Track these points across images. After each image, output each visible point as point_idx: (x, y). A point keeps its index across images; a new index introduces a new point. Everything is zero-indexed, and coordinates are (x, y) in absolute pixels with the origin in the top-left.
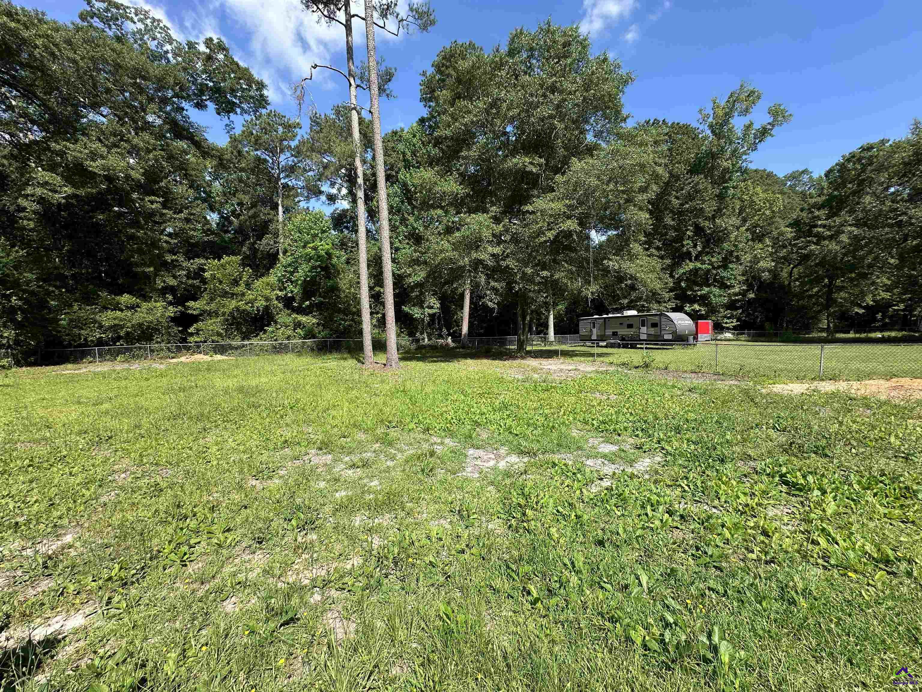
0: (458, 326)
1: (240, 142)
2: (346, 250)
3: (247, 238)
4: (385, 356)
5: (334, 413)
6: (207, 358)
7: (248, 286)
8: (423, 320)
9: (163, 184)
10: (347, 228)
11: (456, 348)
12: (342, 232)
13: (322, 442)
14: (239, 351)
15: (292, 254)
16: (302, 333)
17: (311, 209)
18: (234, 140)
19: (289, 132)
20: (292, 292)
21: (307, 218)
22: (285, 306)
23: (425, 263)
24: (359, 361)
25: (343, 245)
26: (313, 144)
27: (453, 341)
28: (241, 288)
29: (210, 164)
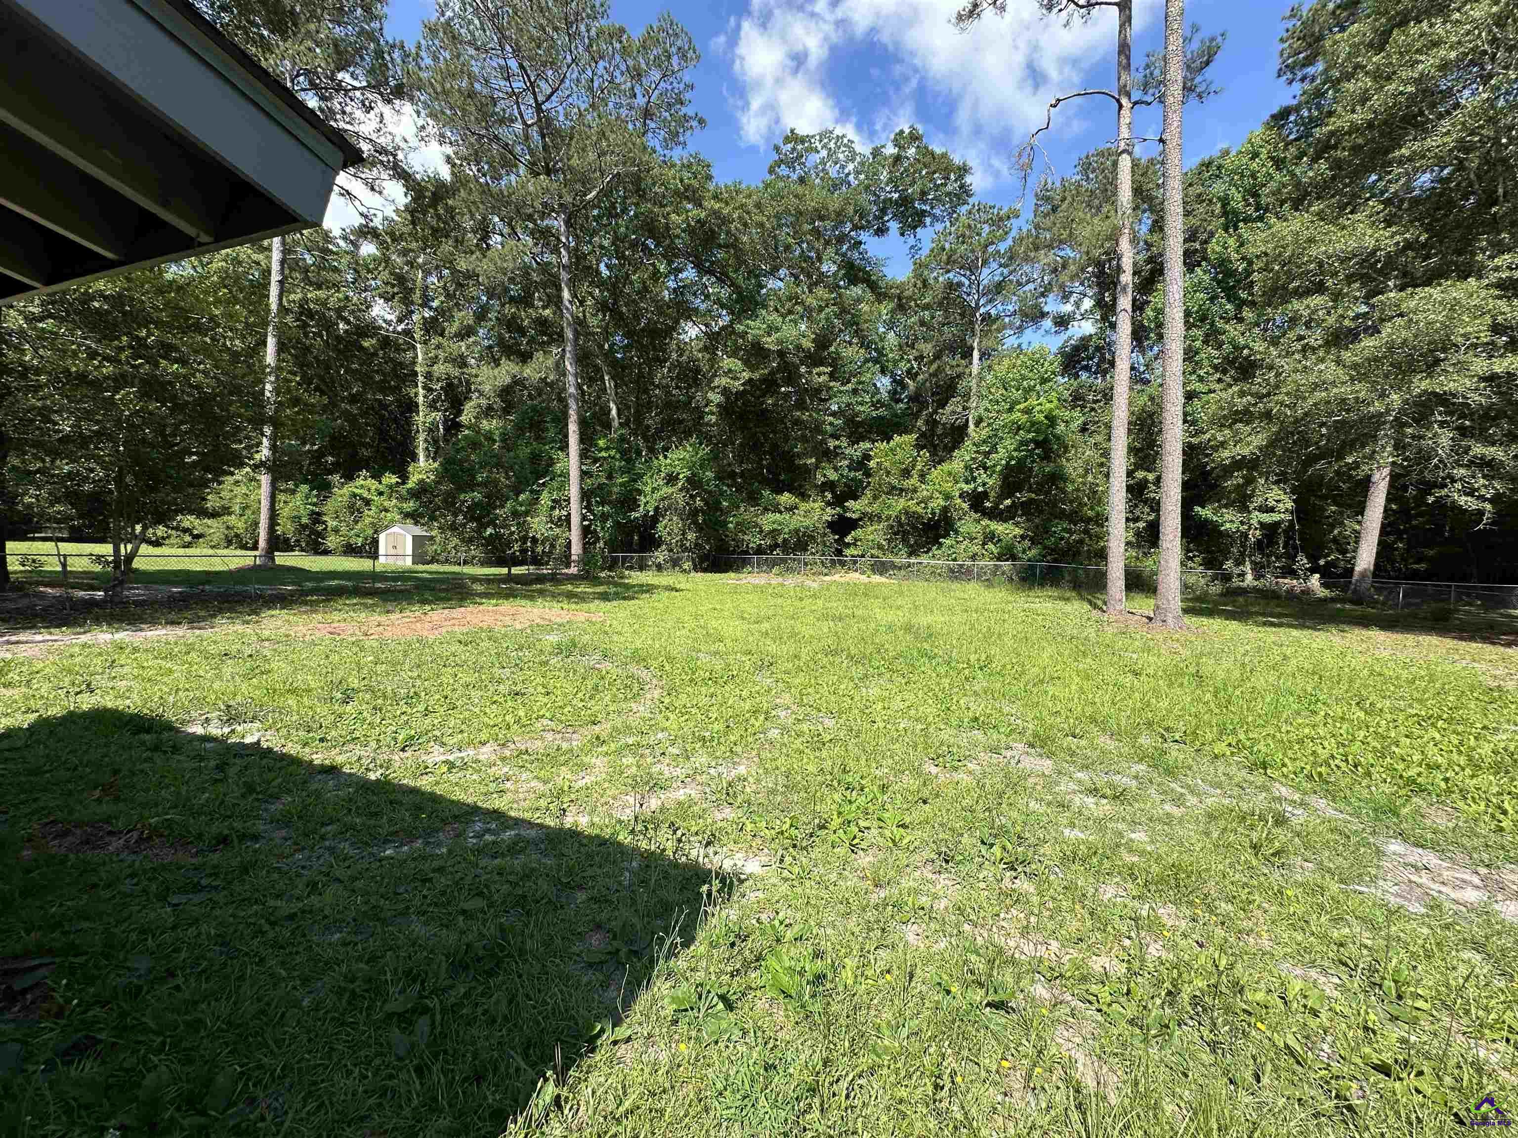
0: (1344, 552)
1: (927, 266)
2: (1083, 407)
3: (923, 405)
4: (1152, 602)
5: (1051, 690)
6: (864, 578)
7: (922, 476)
8: (1245, 535)
9: (832, 349)
10: (1087, 368)
11: (1333, 600)
12: (1077, 376)
13: (1036, 735)
14: (903, 572)
15: (989, 425)
16: (995, 551)
17: (1024, 346)
18: (920, 266)
19: (999, 227)
20: (984, 484)
21: (1019, 362)
22: (972, 507)
23: (1267, 415)
24: (1095, 606)
25: (1077, 399)
26: (1037, 237)
27: (1325, 585)
28: (914, 481)
29: (885, 309)
